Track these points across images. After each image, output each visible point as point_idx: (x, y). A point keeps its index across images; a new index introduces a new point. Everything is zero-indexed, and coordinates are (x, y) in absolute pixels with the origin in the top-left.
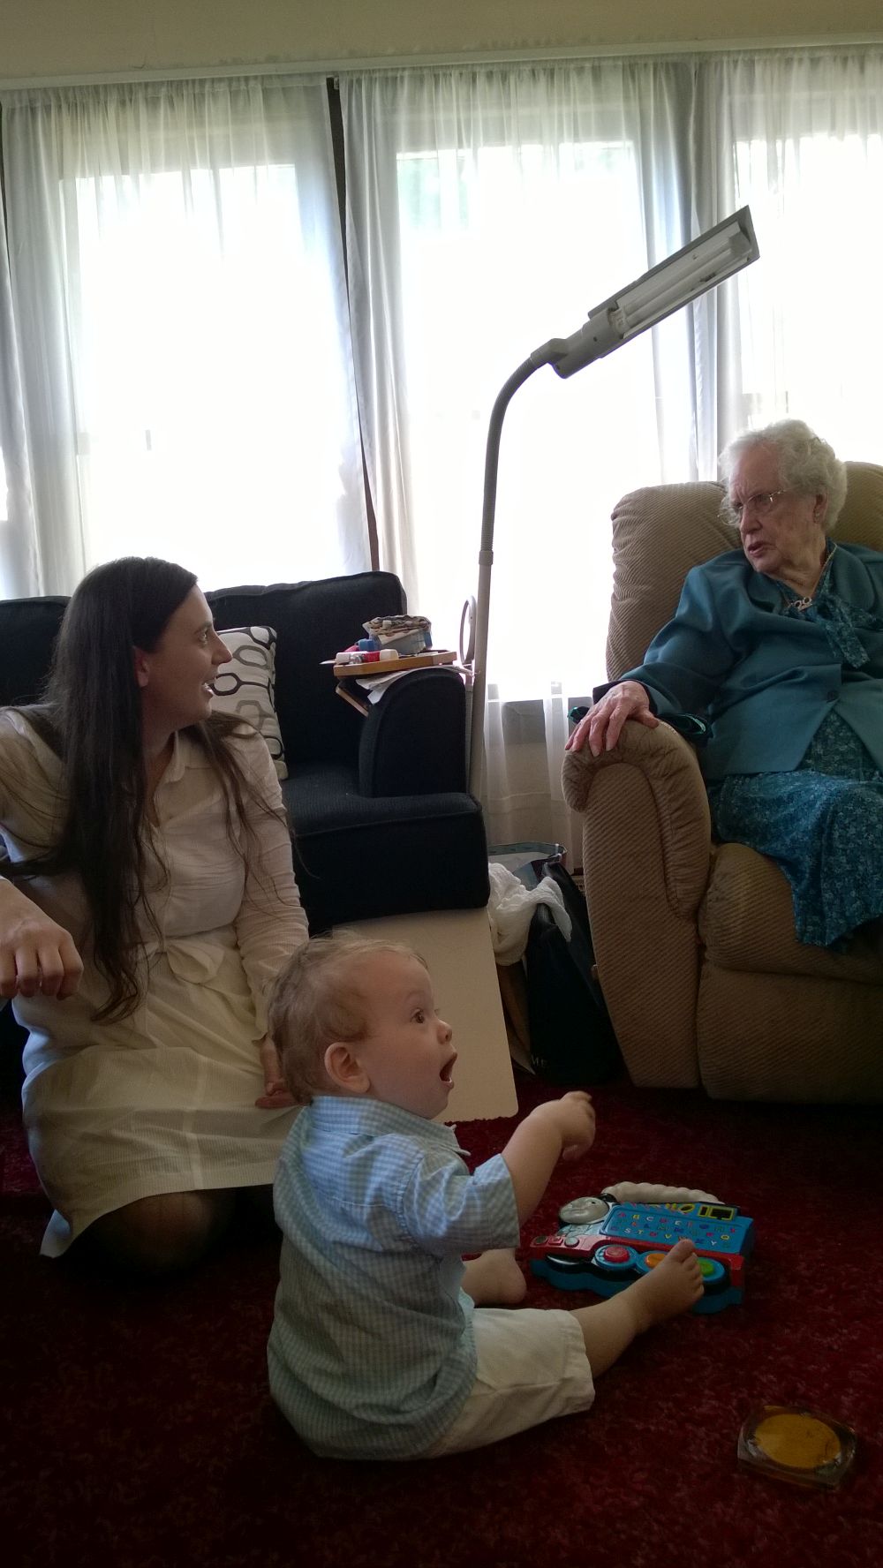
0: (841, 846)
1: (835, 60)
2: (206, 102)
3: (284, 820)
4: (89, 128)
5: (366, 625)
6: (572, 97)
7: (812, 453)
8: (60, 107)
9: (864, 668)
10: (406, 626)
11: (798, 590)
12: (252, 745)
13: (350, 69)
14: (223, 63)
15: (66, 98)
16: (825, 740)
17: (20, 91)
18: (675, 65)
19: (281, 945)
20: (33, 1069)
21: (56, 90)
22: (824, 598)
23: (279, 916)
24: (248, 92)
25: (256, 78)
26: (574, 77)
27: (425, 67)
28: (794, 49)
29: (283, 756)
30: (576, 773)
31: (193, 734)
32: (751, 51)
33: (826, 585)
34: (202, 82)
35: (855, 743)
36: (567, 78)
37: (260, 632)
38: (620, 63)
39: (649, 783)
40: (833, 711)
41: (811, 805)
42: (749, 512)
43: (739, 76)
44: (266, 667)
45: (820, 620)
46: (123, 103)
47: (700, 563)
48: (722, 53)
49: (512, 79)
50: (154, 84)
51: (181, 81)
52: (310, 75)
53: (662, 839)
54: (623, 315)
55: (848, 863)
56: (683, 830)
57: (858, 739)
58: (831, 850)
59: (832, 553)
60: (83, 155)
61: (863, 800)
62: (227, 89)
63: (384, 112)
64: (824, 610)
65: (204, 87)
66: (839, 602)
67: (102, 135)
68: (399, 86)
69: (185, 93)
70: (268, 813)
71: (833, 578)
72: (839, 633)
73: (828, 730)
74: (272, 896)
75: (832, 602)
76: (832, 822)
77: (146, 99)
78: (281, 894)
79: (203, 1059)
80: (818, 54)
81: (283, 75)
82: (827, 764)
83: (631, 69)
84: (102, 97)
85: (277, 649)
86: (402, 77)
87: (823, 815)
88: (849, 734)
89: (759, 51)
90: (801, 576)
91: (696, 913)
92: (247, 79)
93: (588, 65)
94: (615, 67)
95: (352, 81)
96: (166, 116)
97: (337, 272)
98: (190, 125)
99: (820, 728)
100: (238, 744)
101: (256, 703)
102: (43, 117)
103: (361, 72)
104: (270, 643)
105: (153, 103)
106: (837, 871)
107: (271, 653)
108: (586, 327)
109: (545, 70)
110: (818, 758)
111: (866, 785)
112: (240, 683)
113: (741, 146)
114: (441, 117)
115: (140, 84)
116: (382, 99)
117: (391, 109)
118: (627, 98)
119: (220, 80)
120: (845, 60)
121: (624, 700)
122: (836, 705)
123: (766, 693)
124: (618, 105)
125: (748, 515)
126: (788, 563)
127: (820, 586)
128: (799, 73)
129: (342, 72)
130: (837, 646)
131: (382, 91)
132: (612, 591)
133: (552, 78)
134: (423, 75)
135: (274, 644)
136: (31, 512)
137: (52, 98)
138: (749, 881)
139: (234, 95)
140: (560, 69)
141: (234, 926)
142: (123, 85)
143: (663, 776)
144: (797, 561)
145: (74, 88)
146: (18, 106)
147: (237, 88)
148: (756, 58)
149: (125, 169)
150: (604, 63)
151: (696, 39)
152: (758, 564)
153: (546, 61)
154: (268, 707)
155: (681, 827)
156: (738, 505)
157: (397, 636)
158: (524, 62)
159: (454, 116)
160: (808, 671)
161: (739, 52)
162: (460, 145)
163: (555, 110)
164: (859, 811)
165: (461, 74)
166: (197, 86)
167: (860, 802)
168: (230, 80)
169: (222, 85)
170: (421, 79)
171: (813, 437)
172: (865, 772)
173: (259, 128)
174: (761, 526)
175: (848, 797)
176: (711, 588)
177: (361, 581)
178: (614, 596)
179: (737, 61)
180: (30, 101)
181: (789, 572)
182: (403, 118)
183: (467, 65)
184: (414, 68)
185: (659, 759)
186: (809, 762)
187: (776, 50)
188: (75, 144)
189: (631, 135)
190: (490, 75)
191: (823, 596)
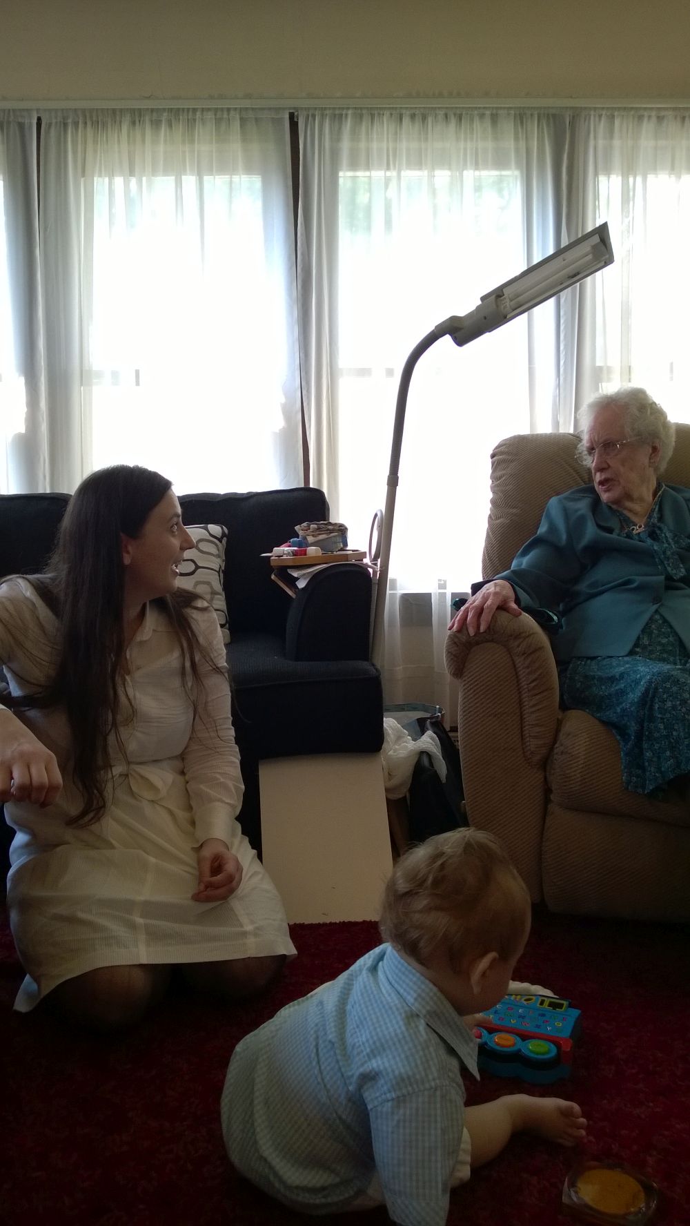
0: (659, 716)
1: (676, 118)
2: (197, 126)
3: (226, 675)
4: (107, 140)
5: (297, 528)
6: (475, 136)
7: (651, 414)
8: (85, 123)
9: (682, 580)
10: (328, 530)
11: (634, 519)
12: (206, 615)
13: (306, 106)
14: (211, 97)
15: (91, 117)
16: (650, 634)
17: (56, 110)
18: (554, 116)
19: (219, 773)
20: (17, 861)
21: (84, 111)
22: (654, 526)
23: (218, 750)
24: (229, 119)
25: (236, 109)
26: (477, 119)
27: (364, 108)
28: (645, 109)
29: (227, 625)
30: (456, 648)
31: (160, 604)
32: (612, 108)
33: (655, 515)
34: (195, 110)
35: (673, 636)
36: (472, 120)
37: (215, 529)
38: (512, 112)
39: (513, 660)
40: (657, 611)
41: (637, 682)
42: (600, 456)
43: (602, 126)
44: (218, 556)
45: (649, 541)
46: (134, 123)
47: (557, 494)
48: (590, 109)
49: (430, 120)
50: (158, 110)
51: (179, 109)
52: (278, 110)
53: (520, 703)
54: (508, 300)
55: (665, 729)
56: (538, 697)
57: (676, 634)
58: (651, 718)
59: (661, 492)
60: (101, 160)
61: (678, 680)
62: (214, 117)
63: (331, 139)
64: (653, 535)
65: (196, 115)
66: (665, 529)
67: (116, 146)
68: (344, 123)
69: (181, 117)
70: (214, 669)
71: (661, 510)
72: (664, 553)
73: (653, 626)
74: (213, 734)
75: (660, 528)
76: (654, 697)
77: (152, 121)
78: (220, 734)
79: (152, 860)
80: (662, 113)
81: (256, 108)
82: (651, 652)
83: (521, 117)
84: (118, 118)
85: (227, 543)
86: (346, 115)
87: (647, 691)
88: (669, 630)
89: (619, 109)
90: (637, 507)
91: (545, 764)
92: (229, 110)
93: (488, 112)
94: (509, 114)
95: (308, 115)
96: (165, 135)
97: (289, 259)
98: (183, 142)
99: (647, 624)
100: (195, 615)
101: (208, 583)
102: (72, 132)
103: (316, 109)
104: (222, 538)
105: (156, 124)
106: (657, 735)
107: (223, 545)
108: (478, 308)
109: (455, 114)
110: (644, 648)
111: (680, 669)
112: (197, 567)
113: (602, 179)
114: (375, 145)
115: (148, 109)
116: (331, 128)
117: (336, 138)
118: (516, 139)
119: (209, 109)
120: (683, 118)
121: (496, 594)
122: (659, 607)
123: (606, 596)
124: (509, 144)
125: (598, 459)
126: (628, 496)
127: (650, 517)
128: (648, 127)
129: (301, 109)
130: (662, 562)
131: (330, 125)
132: (489, 512)
133: (461, 119)
134: (363, 114)
135: (225, 539)
136: (44, 428)
137: (81, 118)
138: (588, 739)
139: (218, 121)
140: (467, 114)
141: (182, 757)
142: (134, 110)
143: (523, 654)
144: (636, 495)
145: (97, 109)
146: (54, 121)
147: (221, 117)
148: (616, 113)
149: (132, 173)
150: (500, 112)
151: (571, 97)
152: (605, 497)
153: (456, 108)
154: (218, 587)
155: (537, 694)
156: (591, 450)
157: (321, 537)
158: (439, 108)
159: (384, 145)
160: (638, 580)
161: (603, 108)
162: (388, 168)
163: (462, 145)
164: (675, 689)
165: (391, 114)
166: (191, 113)
167: (676, 682)
168: (216, 110)
169: (209, 113)
170: (361, 116)
171: (651, 402)
172: (680, 660)
173: (235, 147)
174: (609, 466)
175: (668, 678)
176: (566, 513)
177: (295, 494)
178: (490, 517)
179: (602, 115)
180: (64, 118)
181: (628, 504)
182: (345, 145)
183: (396, 108)
184: (355, 108)
185: (521, 640)
186: (638, 650)
187: (632, 108)
188: (95, 151)
189: (518, 167)
190: (413, 117)
191: (653, 524)
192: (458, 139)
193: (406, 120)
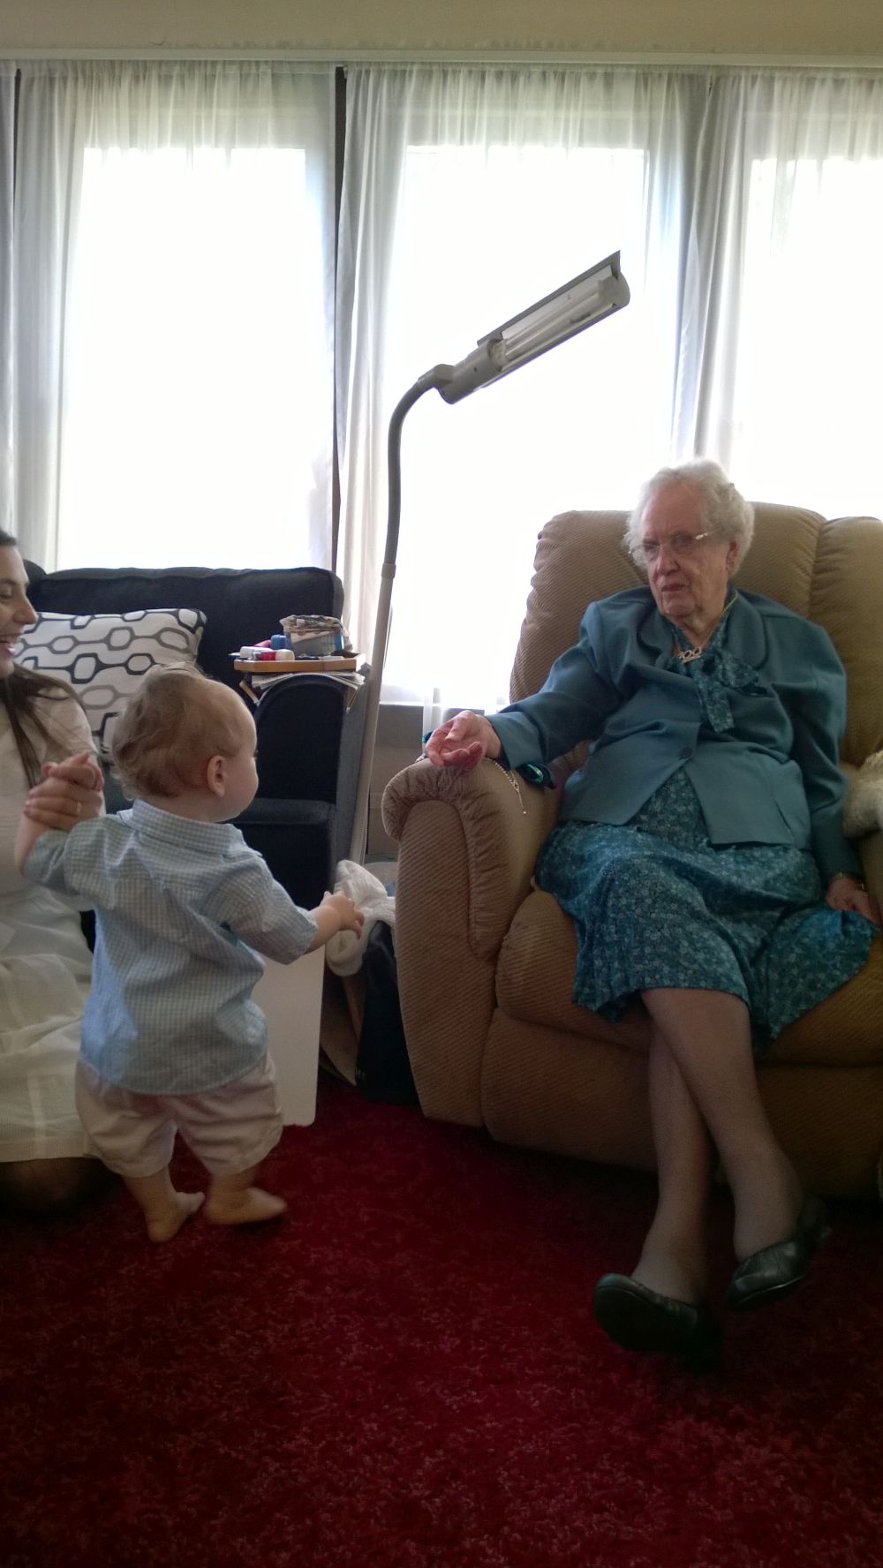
1: (860, 81)
2: (216, 84)
4: (103, 101)
5: (282, 621)
6: (581, 102)
8: (76, 79)
13: (359, 60)
14: (236, 46)
15: (84, 72)
17: (41, 61)
18: (691, 77)
21: (74, 62)
22: (715, 651)
24: (258, 75)
25: (266, 62)
26: (584, 80)
27: (435, 63)
28: (818, 69)
32: (772, 68)
33: (719, 636)
34: (214, 63)
35: (694, 805)
36: (577, 83)
37: (189, 616)
38: (634, 71)
39: (460, 824)
43: (757, 92)
44: (186, 651)
46: (136, 78)
47: (602, 597)
48: (741, 67)
49: (522, 79)
50: (168, 62)
51: (194, 61)
52: (320, 64)
53: (467, 879)
54: (504, 348)
56: (486, 874)
59: (732, 603)
60: (94, 127)
62: (238, 72)
63: (390, 105)
65: (216, 69)
66: (727, 657)
67: (114, 110)
68: (407, 78)
69: (196, 72)
71: (727, 630)
72: (710, 693)
73: (672, 788)
75: (720, 656)
77: (159, 77)
80: (842, 76)
81: (293, 62)
82: (661, 823)
83: (645, 78)
84: (116, 73)
86: (411, 72)
89: (781, 68)
92: (258, 63)
93: (600, 71)
94: (628, 74)
95: (360, 72)
96: (176, 97)
97: (327, 262)
98: (199, 105)
102: (60, 90)
103: (370, 63)
104: (197, 627)
105: (165, 80)
107: (197, 638)
109: (555, 73)
110: (651, 816)
113: (753, 163)
114: (447, 112)
115: (154, 61)
116: (389, 91)
117: (396, 103)
118: (638, 107)
119: (232, 63)
120: (871, 83)
122: (686, 763)
124: (628, 115)
127: (712, 639)
128: (820, 95)
129: (352, 63)
131: (389, 83)
132: (525, 616)
133: (563, 81)
134: (432, 71)
135: (202, 629)
137: (70, 69)
138: (540, 934)
139: (244, 78)
140: (573, 73)
142: (138, 61)
143: (473, 818)
145: (91, 61)
146: (37, 75)
147: (246, 73)
148: (777, 75)
149: (132, 143)
150: (617, 70)
151: (713, 51)
153: (558, 64)
157: (308, 635)
158: (534, 64)
159: (459, 114)
160: (668, 724)
161: (759, 67)
163: (562, 114)
165: (470, 72)
166: (209, 68)
168: (242, 63)
169: (234, 67)
170: (430, 73)
172: (695, 837)
173: (265, 113)
178: (525, 621)
179: (757, 76)
180: (50, 70)
182: (408, 112)
183: (477, 63)
184: (423, 63)
185: (470, 801)
187: (799, 69)
188: (88, 115)
189: (638, 144)
190: (499, 75)
191: (713, 648)
192: (557, 107)
193: (489, 80)
